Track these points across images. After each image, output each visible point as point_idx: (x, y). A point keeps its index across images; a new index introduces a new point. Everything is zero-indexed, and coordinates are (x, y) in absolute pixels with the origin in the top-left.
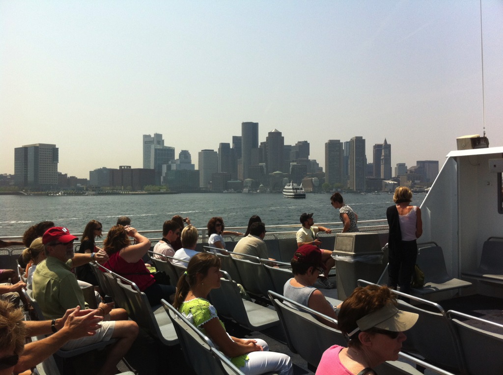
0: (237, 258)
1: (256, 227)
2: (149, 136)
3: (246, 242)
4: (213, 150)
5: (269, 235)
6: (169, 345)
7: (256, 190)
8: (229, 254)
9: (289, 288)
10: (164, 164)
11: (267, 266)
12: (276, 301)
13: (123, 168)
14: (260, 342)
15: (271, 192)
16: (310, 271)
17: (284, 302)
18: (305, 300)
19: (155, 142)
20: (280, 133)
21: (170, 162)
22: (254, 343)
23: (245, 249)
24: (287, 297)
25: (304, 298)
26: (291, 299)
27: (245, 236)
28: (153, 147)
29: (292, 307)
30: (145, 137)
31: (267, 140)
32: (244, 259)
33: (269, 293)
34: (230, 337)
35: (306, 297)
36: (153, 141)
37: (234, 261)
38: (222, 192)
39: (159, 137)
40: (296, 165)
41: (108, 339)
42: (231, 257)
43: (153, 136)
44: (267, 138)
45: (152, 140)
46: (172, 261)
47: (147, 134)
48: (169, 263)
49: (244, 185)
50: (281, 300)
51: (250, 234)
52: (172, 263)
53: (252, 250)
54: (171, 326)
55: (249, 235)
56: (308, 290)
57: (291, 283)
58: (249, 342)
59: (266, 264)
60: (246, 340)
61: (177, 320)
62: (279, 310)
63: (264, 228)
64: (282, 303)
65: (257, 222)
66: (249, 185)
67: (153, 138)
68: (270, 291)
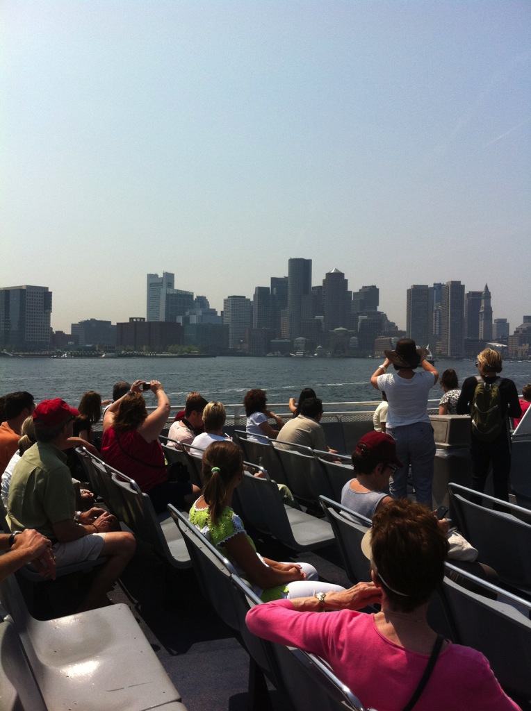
0: (282, 448)
1: (309, 405)
2: (156, 276)
3: (295, 425)
4: (245, 297)
5: (329, 415)
6: (181, 568)
7: (313, 354)
8: (270, 442)
9: (349, 492)
10: (179, 315)
11: (322, 460)
12: (331, 510)
13: (135, 320)
14: (306, 567)
15: (333, 357)
16: (379, 469)
17: (341, 512)
18: (370, 511)
19: (165, 284)
20: (342, 275)
21: (187, 313)
22: (298, 569)
23: (293, 435)
24: (345, 505)
25: (368, 508)
26: (351, 509)
27: (294, 417)
28: (164, 291)
29: (352, 520)
30: (150, 276)
31: (324, 284)
32: (292, 450)
33: (321, 499)
34: (262, 559)
35: (372, 506)
36: (162, 283)
37: (277, 452)
38: (265, 356)
39: (169, 277)
40: (366, 320)
41: (95, 557)
42: (272, 446)
43: (161, 275)
44: (324, 281)
45: (161, 281)
46: (189, 451)
47: (153, 273)
48: (185, 453)
49: (295, 345)
50: (338, 510)
51: (302, 414)
52: (189, 453)
53: (304, 437)
54: (182, 542)
55: (300, 415)
56: (375, 497)
57: (352, 486)
58: (291, 567)
59: (321, 458)
60: (286, 564)
61: (189, 534)
62: (336, 524)
63: (321, 406)
64: (338, 513)
65: (312, 398)
66: (302, 345)
67: (162, 278)
68: (322, 496)
